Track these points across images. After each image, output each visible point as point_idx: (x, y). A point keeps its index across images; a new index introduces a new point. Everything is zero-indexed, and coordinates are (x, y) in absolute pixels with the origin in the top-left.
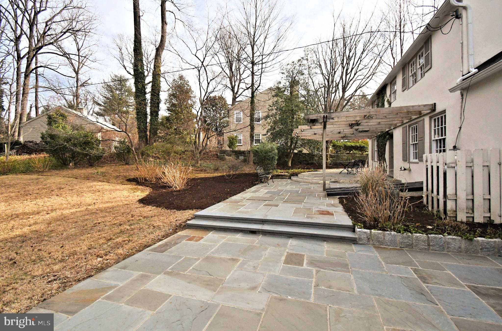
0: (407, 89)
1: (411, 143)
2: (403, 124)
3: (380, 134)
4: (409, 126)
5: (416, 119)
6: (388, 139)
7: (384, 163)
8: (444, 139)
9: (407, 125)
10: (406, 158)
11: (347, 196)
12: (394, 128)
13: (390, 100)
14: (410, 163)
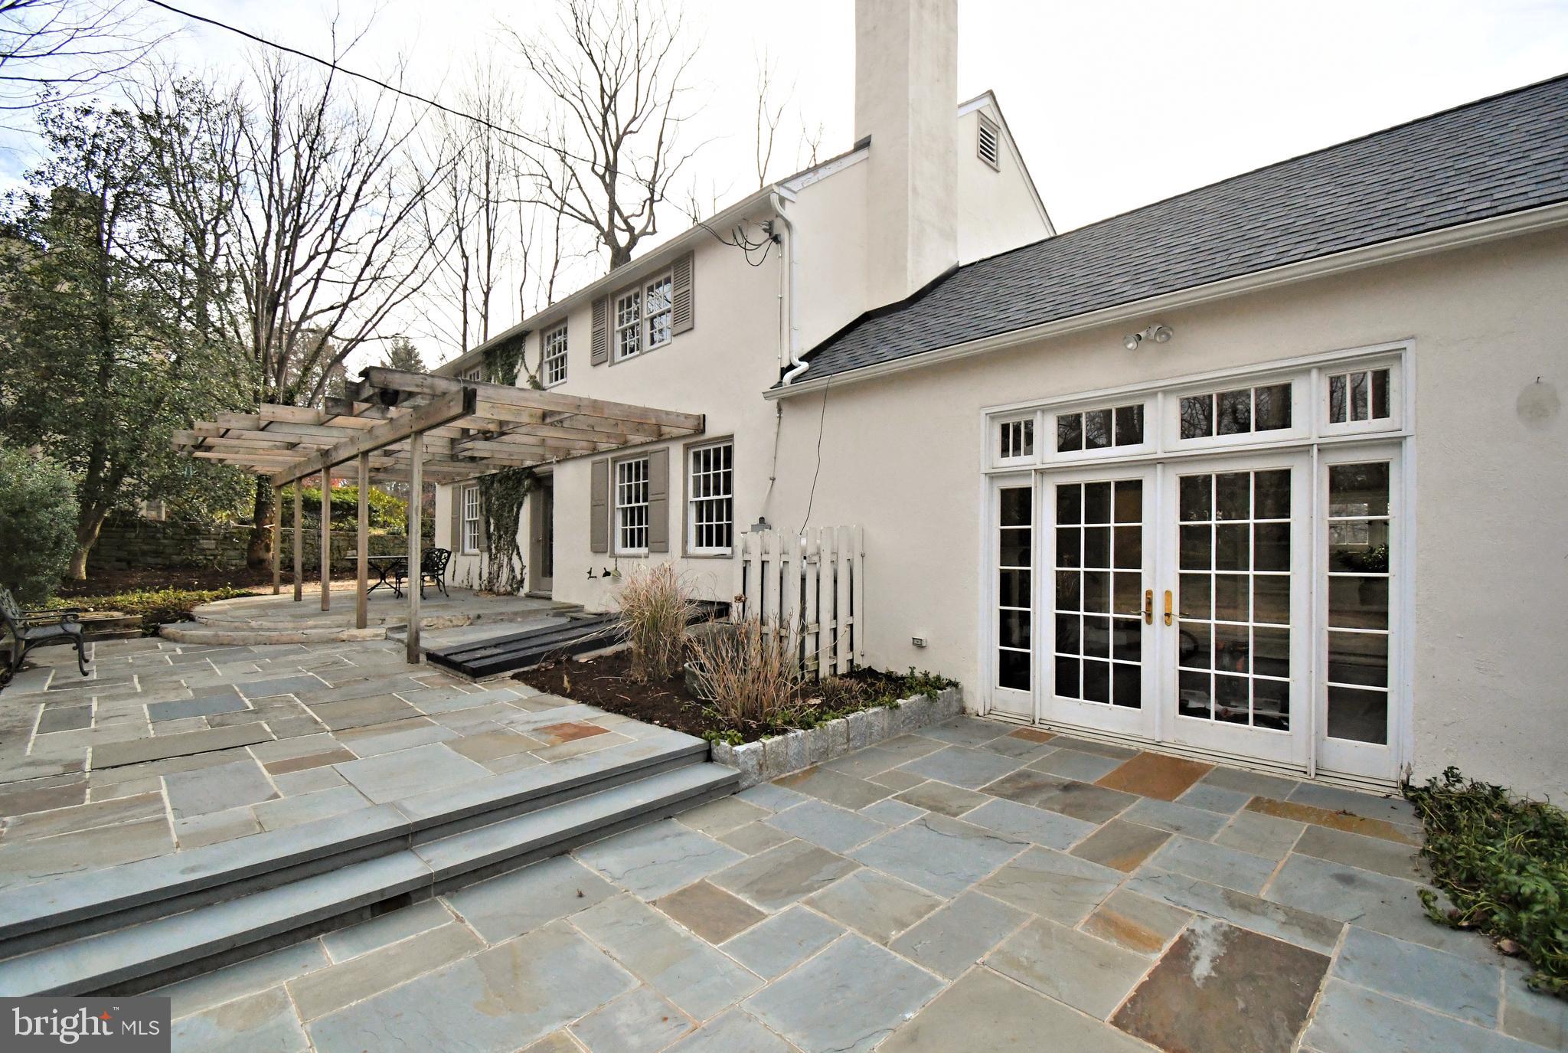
0: (608, 363)
1: (618, 505)
2: (595, 452)
3: (494, 472)
4: (615, 461)
5: (642, 444)
6: (527, 491)
7: (510, 559)
8: (729, 501)
9: (610, 456)
10: (600, 544)
11: (535, 667)
12: (558, 462)
13: (538, 378)
14: (613, 555)
